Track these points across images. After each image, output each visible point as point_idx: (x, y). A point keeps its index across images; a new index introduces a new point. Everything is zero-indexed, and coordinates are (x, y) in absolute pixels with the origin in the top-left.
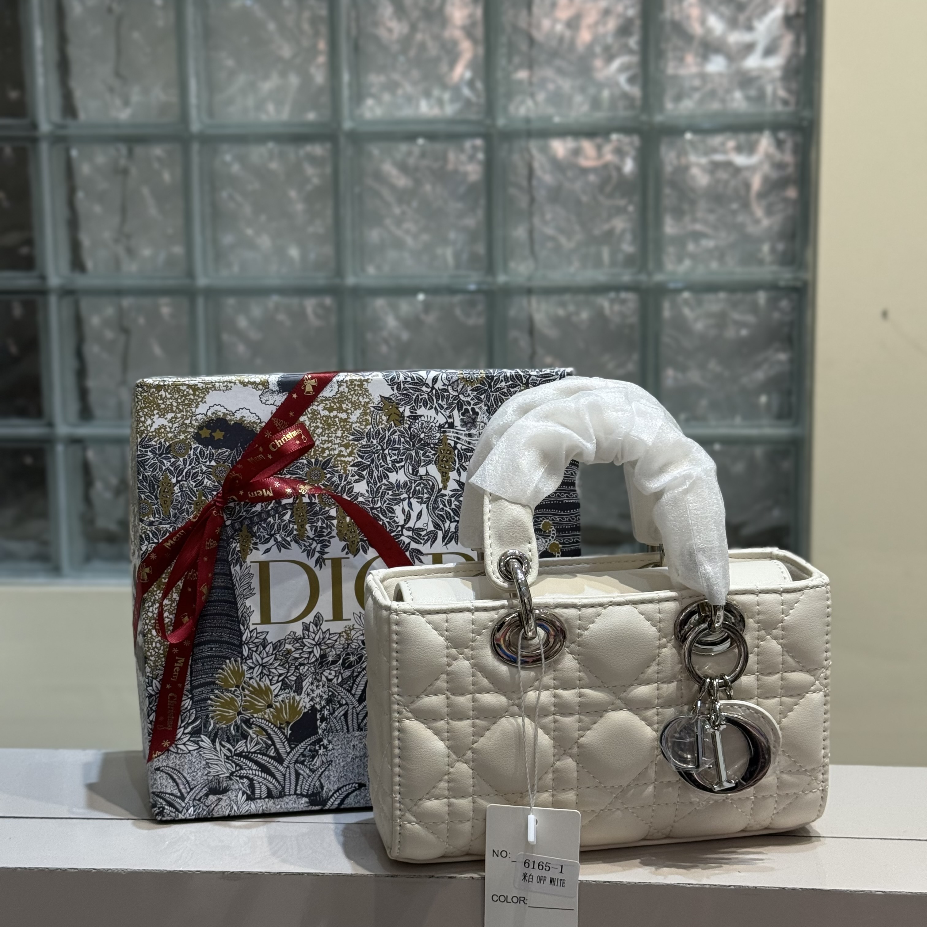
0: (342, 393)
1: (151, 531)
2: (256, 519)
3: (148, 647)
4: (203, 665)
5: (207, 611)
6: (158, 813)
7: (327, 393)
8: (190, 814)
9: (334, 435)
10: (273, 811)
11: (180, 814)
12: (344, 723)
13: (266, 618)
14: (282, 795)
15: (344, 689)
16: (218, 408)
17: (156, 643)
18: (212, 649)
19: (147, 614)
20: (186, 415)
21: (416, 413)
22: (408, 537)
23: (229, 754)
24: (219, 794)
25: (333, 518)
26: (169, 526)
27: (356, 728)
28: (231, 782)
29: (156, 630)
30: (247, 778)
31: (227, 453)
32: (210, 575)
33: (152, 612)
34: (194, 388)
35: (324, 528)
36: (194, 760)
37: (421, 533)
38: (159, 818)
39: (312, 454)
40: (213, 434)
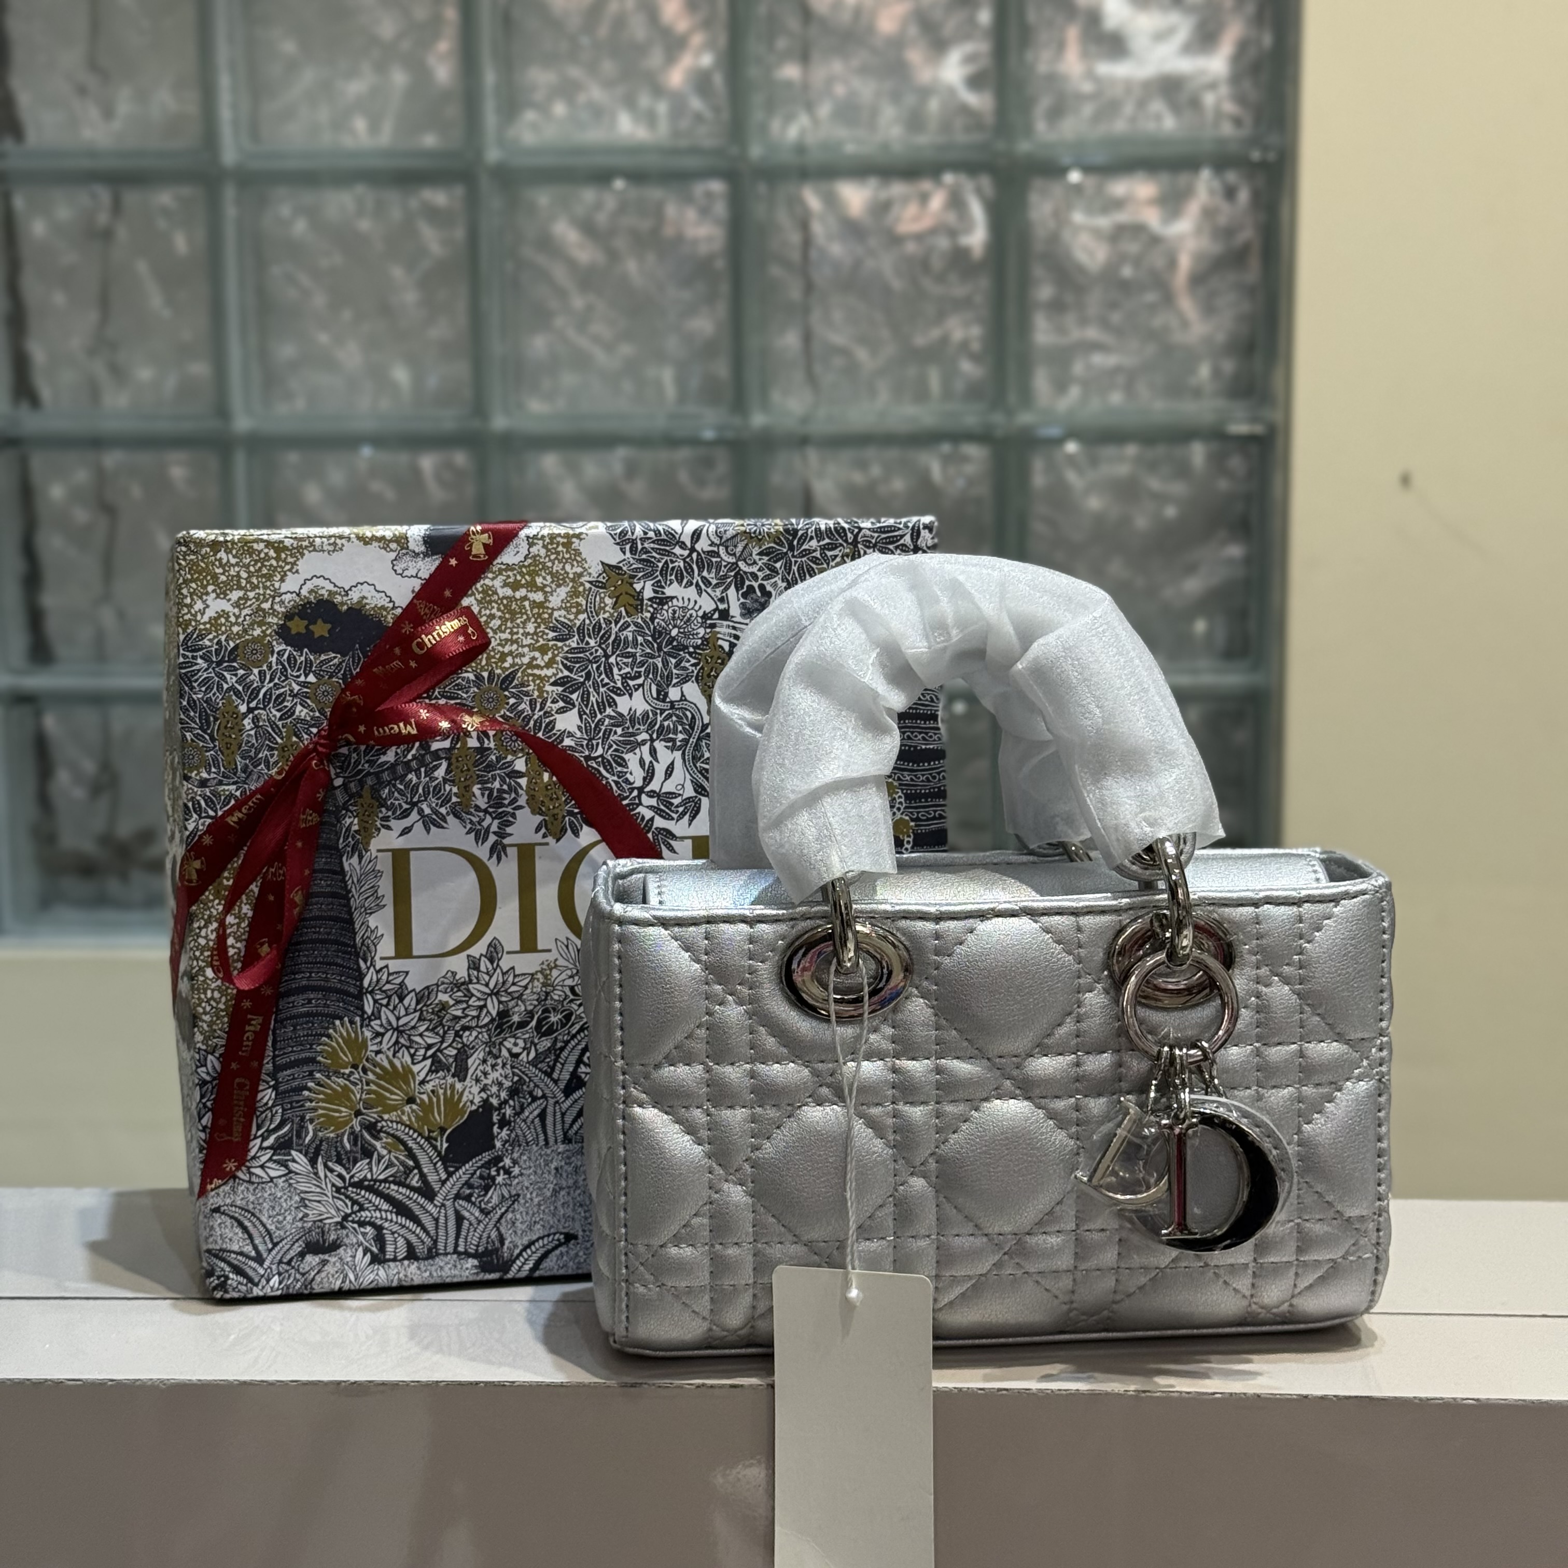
0: (535, 556)
1: (204, 797)
2: (386, 776)
3: (199, 999)
4: (295, 1029)
5: (301, 935)
6: (217, 1285)
7: (509, 557)
8: (272, 1288)
9: (521, 631)
10: (417, 1281)
11: (255, 1289)
12: (539, 1129)
13: (404, 949)
14: (432, 1254)
15: (540, 1070)
16: (321, 582)
17: (213, 991)
18: (310, 1001)
19: (196, 941)
20: (264, 595)
21: (663, 593)
22: (650, 807)
23: (339, 1183)
24: (323, 1253)
25: (520, 775)
26: (234, 787)
27: (560, 1138)
28: (345, 1232)
29: (212, 966)
30: (372, 1224)
31: (336, 661)
32: (307, 872)
33: (206, 937)
34: (278, 547)
35: (505, 792)
36: (279, 1195)
37: (673, 801)
38: (218, 1295)
39: (484, 662)
40: (311, 627)
